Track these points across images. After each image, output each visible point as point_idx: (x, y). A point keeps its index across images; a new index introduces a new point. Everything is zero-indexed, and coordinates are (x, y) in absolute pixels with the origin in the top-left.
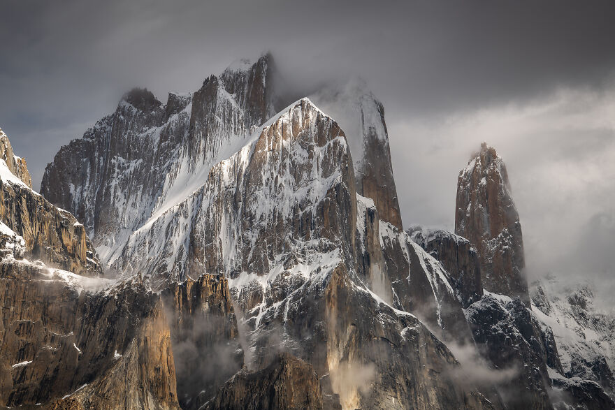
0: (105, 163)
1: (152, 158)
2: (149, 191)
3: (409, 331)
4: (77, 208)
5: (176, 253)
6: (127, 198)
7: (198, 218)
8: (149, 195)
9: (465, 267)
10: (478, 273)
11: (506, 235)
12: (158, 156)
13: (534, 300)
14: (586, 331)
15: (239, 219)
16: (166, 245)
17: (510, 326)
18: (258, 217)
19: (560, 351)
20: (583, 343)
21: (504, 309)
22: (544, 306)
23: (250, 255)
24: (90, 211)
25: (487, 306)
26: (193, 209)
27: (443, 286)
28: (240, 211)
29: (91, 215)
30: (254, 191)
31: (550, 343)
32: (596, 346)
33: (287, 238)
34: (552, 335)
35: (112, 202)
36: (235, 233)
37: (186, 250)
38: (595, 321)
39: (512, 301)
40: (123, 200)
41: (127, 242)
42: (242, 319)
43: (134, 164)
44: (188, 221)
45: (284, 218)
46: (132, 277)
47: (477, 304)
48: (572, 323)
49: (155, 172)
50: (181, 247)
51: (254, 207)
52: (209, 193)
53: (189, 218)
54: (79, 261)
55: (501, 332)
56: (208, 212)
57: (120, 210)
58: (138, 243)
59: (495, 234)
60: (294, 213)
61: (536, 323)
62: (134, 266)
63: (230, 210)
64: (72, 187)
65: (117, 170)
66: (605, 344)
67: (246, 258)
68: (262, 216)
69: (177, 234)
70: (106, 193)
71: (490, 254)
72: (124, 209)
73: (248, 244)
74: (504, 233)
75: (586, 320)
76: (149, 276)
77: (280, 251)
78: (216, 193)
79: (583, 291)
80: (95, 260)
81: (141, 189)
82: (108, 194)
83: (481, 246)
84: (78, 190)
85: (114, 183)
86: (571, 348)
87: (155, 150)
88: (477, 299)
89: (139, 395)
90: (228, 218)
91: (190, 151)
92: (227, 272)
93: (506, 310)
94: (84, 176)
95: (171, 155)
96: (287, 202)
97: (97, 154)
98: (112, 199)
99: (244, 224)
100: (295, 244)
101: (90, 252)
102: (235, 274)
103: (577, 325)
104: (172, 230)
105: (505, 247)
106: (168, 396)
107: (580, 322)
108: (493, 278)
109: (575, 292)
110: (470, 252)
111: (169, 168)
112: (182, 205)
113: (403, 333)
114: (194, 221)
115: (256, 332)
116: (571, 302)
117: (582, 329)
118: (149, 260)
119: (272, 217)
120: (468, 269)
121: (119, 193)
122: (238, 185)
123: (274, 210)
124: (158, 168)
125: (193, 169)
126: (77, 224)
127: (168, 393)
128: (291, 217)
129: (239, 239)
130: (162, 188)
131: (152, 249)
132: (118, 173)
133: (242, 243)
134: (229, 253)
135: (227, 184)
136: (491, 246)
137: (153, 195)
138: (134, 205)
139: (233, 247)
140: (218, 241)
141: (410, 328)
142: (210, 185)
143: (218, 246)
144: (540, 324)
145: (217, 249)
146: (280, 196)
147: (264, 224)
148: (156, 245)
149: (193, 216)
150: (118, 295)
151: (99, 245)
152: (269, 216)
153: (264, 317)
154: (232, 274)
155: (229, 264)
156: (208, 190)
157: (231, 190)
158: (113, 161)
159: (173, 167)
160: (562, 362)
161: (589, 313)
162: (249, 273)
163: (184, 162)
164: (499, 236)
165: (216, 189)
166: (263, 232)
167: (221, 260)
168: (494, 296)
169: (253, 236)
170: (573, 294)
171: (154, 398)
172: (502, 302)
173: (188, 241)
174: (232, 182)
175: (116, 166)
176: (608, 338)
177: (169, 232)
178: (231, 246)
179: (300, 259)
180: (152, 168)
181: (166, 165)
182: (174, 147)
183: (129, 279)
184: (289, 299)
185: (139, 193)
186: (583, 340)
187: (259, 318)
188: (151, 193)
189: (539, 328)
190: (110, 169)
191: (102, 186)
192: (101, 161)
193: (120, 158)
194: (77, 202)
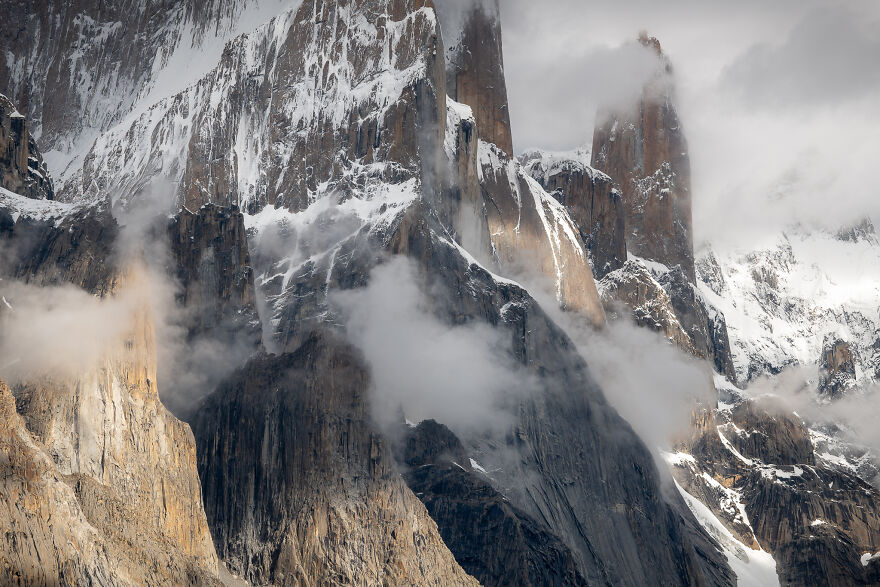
0: (64, 23)
1: (136, 21)
2: (129, 72)
3: (512, 308)
4: (16, 90)
5: (166, 170)
6: (96, 79)
7: (204, 117)
8: (129, 78)
9: (602, 217)
10: (621, 226)
11: (666, 172)
12: (145, 19)
13: (702, 272)
14: (775, 322)
15: (265, 123)
16: (152, 157)
17: (663, 308)
18: (295, 122)
19: (734, 349)
20: (768, 339)
21: (655, 282)
22: (715, 281)
23: (280, 180)
24: (37, 97)
25: (631, 277)
26: (196, 105)
27: (568, 244)
28: (268, 111)
29: (38, 103)
30: (292, 82)
31: (719, 336)
32: (787, 345)
33: (337, 158)
34: (724, 324)
35: (72, 84)
36: (259, 145)
37: (183, 165)
38: (789, 308)
39: (668, 271)
40: (88, 83)
41: (93, 148)
42: (262, 276)
43: (108, 29)
44: (188, 122)
45: (334, 128)
46: (97, 202)
47: (617, 274)
48: (756, 309)
49: (140, 43)
50: (176, 160)
51: (289, 107)
52: (222, 81)
53: (190, 117)
54: (16, 172)
55: (648, 316)
56: (219, 111)
57: (84, 98)
58: (109, 150)
59: (650, 169)
60: (351, 121)
61: (702, 306)
62: (101, 185)
63: (253, 110)
64: (10, 57)
65: (82, 37)
66: (800, 342)
67: (273, 183)
68: (301, 122)
69: (169, 142)
70: (63, 71)
71: (641, 200)
72: (90, 98)
73: (278, 163)
74: (663, 169)
75: (776, 304)
76: (125, 201)
77: (325, 178)
78: (233, 82)
79: (774, 262)
80: (41, 172)
81: (117, 68)
82: (66, 72)
83: (629, 187)
84: (20, 62)
85: (76, 56)
86: (750, 345)
87: (143, 9)
88: (618, 265)
89: (99, 380)
90: (249, 121)
91: (195, 15)
92: (242, 204)
93: (658, 285)
94: (30, 41)
95: (166, 19)
96: (341, 103)
97: (51, 9)
98: (72, 80)
99: (273, 132)
100: (350, 167)
101: (35, 160)
102: (254, 208)
103: (761, 311)
104: (162, 135)
105: (663, 190)
106: (144, 385)
107: (767, 307)
108: (643, 236)
109: (762, 262)
110: (611, 194)
111: (162, 40)
112: (179, 97)
113: (503, 310)
114: (198, 121)
115: (282, 297)
116: (756, 277)
117: (769, 318)
118: (124, 178)
119: (316, 124)
120: (607, 219)
121: (83, 72)
122: (267, 72)
123: (320, 114)
124: (144, 38)
125: (200, 42)
126: (16, 114)
127: (143, 380)
128: (346, 126)
129: (265, 154)
130: (150, 68)
131: (130, 162)
132: (83, 41)
133: (269, 162)
134: (248, 174)
135: (250, 70)
136: (643, 189)
137: (136, 79)
138: (105, 91)
139: (255, 166)
140: (232, 155)
141: (515, 305)
142: (225, 70)
143: (232, 163)
144: (707, 308)
145: (229, 168)
146: (330, 92)
147: (303, 134)
148: (137, 155)
149: (195, 115)
150: (74, 228)
151: (48, 149)
152: (312, 123)
153: (296, 275)
154: (250, 207)
155: (247, 192)
156: (220, 76)
157: (256, 79)
158: (76, 21)
159: (169, 37)
160: (735, 365)
161: (781, 296)
162: (277, 207)
163: (186, 29)
164: (657, 173)
165: (234, 76)
166: (301, 146)
167: (235, 185)
168: (642, 262)
169: (285, 151)
170: (760, 265)
171: (121, 386)
172: (654, 272)
173: (185, 153)
174: (258, 67)
175: (81, 29)
176: (806, 333)
177: (157, 136)
178: (251, 164)
179: (355, 191)
180: (136, 36)
181: (159, 33)
182: (171, 7)
183: (93, 204)
184: (336, 250)
185: (115, 74)
186: (769, 335)
187: (287, 276)
188: (132, 75)
189: (706, 314)
190: (70, 33)
191: (58, 58)
192: (58, 20)
193: (88, 18)
194: (17, 80)
